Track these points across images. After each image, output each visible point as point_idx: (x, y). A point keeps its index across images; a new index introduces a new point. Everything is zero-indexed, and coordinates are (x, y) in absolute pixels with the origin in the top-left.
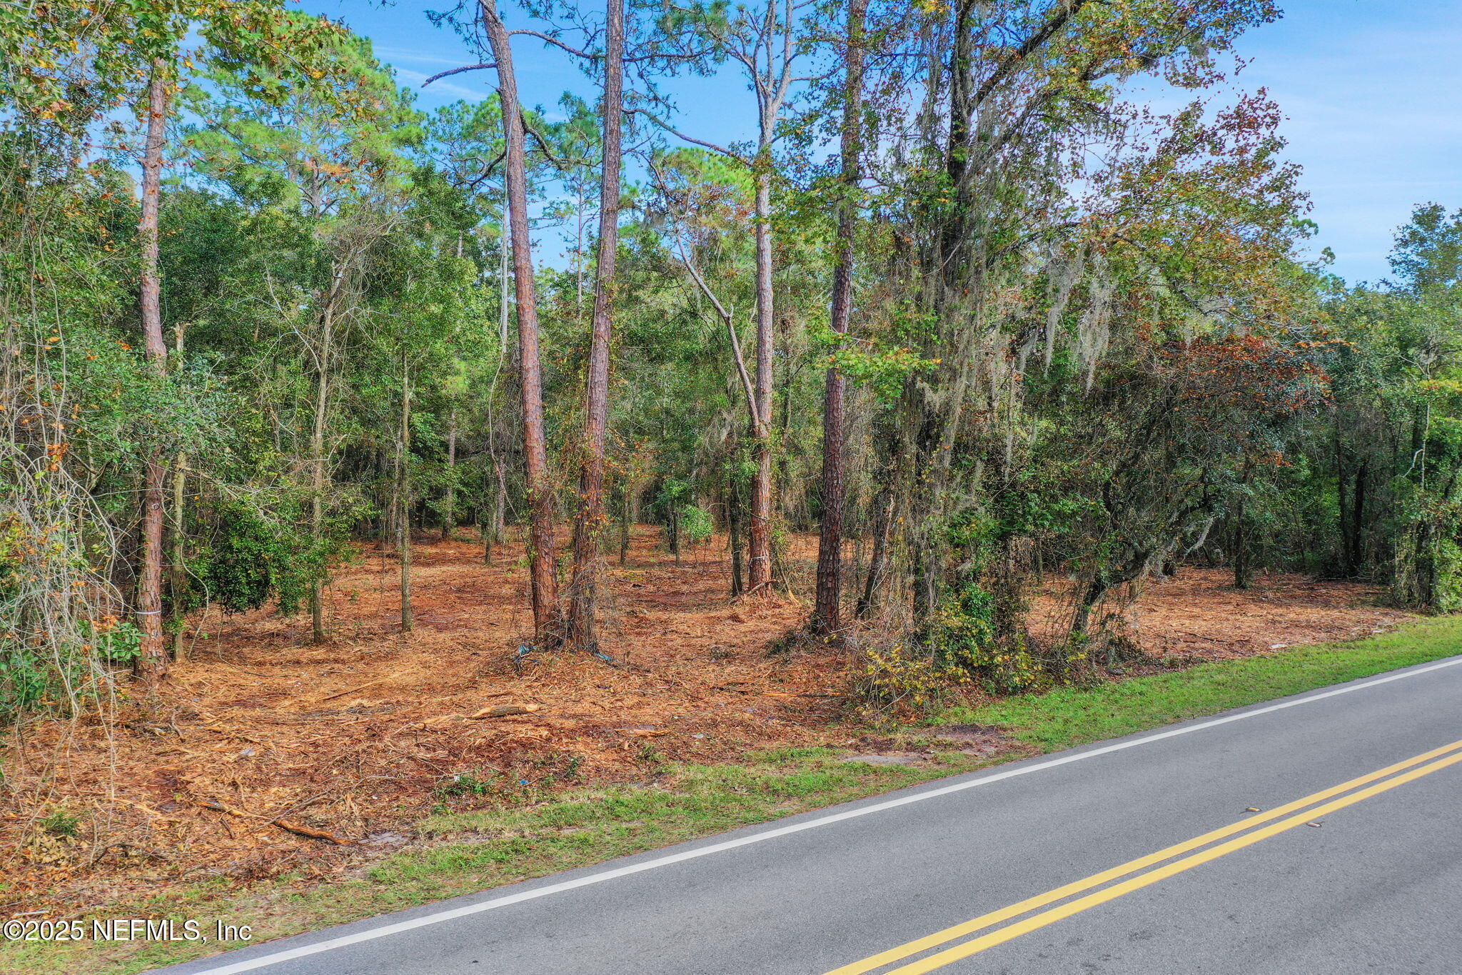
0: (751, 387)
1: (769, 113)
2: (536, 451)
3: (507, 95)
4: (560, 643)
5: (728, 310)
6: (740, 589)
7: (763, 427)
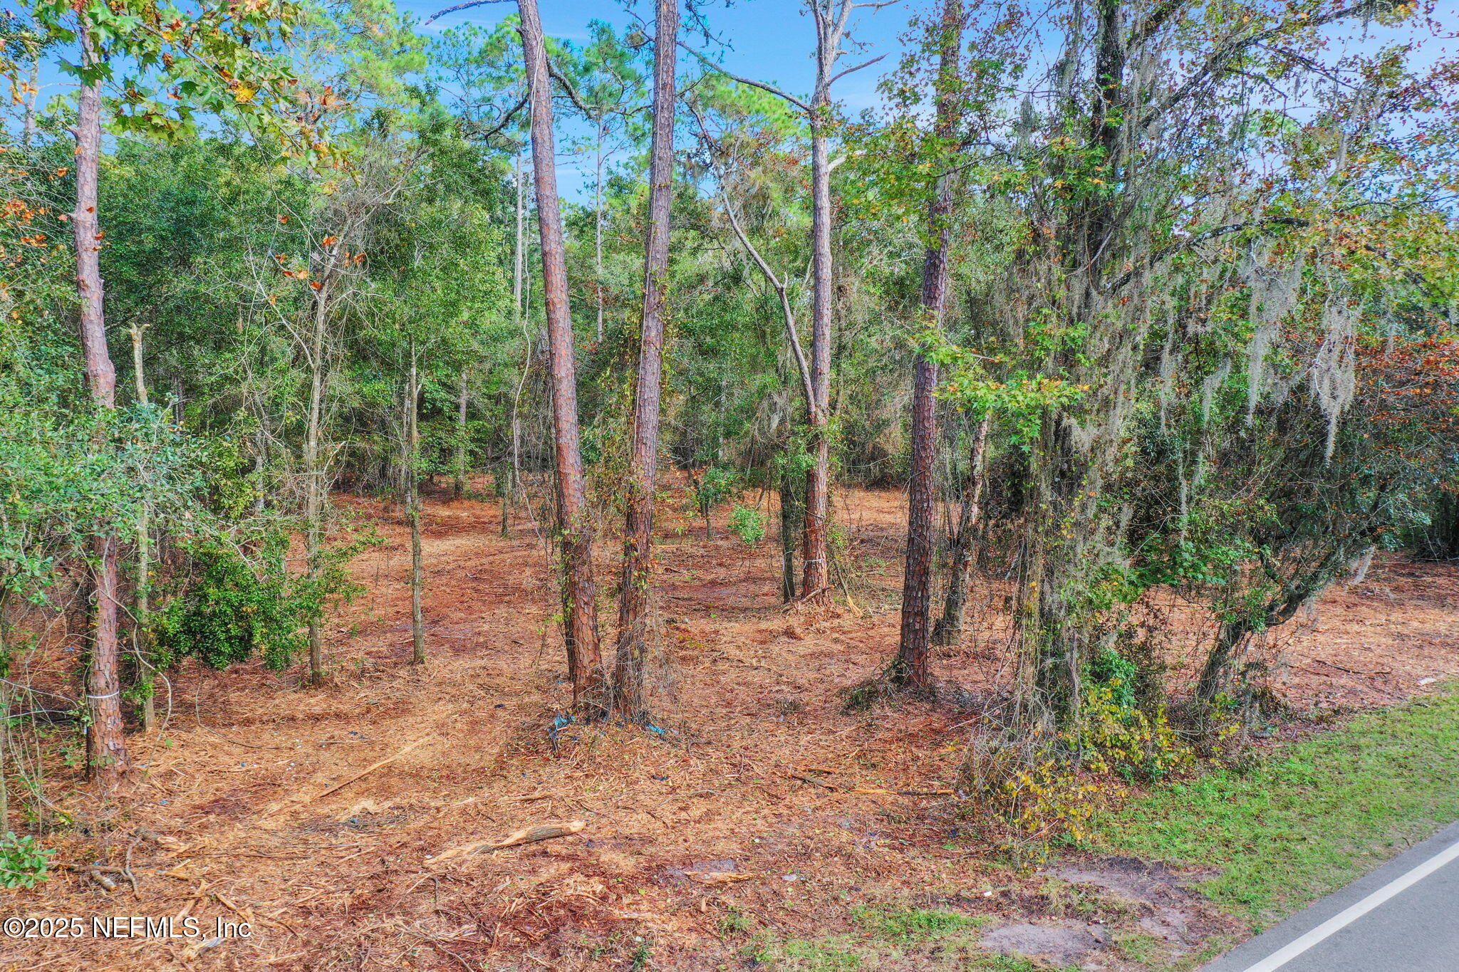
0: (805, 364)
1: (829, 46)
2: (572, 478)
3: (531, 36)
4: (604, 714)
5: (782, 281)
6: (793, 595)
7: (820, 413)
